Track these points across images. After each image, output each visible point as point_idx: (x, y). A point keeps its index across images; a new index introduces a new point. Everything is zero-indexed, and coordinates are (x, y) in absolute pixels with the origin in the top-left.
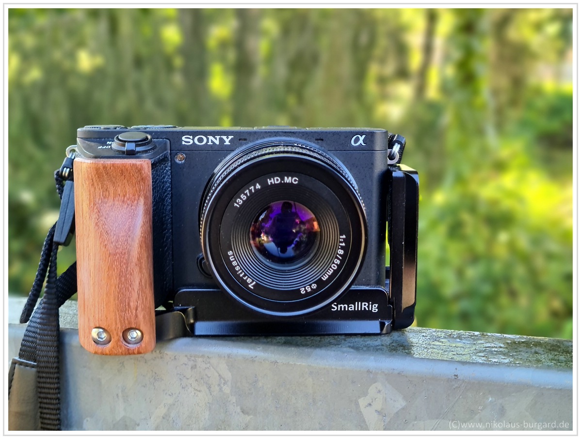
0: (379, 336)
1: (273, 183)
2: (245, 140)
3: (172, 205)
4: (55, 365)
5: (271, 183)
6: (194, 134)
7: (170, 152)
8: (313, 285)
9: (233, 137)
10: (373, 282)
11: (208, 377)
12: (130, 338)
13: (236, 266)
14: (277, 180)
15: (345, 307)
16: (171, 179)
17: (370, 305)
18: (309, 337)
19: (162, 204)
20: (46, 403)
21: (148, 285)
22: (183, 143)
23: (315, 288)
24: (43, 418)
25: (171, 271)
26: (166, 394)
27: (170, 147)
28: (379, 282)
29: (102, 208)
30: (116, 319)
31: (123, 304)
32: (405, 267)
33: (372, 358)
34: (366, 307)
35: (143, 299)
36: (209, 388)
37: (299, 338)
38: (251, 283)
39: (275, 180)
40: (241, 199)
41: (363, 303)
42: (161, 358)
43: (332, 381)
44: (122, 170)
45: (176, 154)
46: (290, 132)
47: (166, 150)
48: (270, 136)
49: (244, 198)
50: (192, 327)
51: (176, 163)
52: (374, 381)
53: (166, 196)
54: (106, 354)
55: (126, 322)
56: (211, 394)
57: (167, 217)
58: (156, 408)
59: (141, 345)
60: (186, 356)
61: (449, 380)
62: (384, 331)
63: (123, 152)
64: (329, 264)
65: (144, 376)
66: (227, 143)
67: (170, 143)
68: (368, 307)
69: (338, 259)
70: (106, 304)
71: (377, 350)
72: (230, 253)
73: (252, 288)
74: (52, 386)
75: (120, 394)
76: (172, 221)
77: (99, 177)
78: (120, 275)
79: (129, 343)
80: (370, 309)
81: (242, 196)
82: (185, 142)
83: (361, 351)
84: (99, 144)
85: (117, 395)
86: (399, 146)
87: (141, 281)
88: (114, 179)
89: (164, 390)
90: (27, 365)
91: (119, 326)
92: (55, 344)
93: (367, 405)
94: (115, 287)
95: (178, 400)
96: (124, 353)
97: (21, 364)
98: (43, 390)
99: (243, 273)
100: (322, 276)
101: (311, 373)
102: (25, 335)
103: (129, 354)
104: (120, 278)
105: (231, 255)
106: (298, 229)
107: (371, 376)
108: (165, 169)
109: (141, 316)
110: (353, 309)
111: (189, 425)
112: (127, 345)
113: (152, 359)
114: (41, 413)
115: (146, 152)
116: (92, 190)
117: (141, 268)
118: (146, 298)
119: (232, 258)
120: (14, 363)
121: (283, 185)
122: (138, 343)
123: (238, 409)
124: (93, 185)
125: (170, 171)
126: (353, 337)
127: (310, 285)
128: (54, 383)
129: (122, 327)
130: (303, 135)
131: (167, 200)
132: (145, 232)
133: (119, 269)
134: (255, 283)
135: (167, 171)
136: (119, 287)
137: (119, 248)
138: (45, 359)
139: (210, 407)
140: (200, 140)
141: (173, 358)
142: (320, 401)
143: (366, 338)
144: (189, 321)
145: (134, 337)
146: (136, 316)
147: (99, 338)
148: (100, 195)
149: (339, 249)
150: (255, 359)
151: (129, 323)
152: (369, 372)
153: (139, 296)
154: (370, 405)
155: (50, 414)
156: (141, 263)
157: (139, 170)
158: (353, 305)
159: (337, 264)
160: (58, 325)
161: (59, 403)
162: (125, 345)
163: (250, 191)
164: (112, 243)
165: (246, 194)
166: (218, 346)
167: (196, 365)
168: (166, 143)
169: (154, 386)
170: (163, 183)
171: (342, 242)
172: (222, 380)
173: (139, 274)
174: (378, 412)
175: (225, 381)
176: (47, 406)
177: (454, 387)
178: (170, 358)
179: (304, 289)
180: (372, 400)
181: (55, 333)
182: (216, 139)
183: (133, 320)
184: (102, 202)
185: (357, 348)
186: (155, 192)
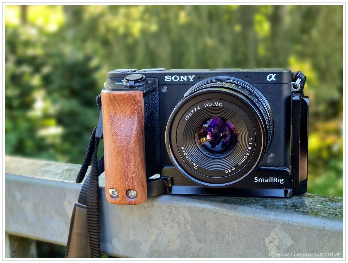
0: (284, 199)
1: (208, 106)
2: (202, 77)
3: (160, 116)
4: (96, 208)
5: (206, 106)
6: (172, 75)
7: (158, 85)
8: (233, 168)
9: (195, 76)
10: (282, 164)
11: (178, 219)
12: (130, 195)
13: (186, 155)
14: (210, 104)
15: (263, 180)
16: (159, 101)
17: (279, 179)
18: (240, 198)
19: (153, 116)
20: (92, 229)
21: (140, 165)
22: (166, 80)
23: (234, 170)
24: (91, 237)
25: (160, 155)
26: (156, 227)
27: (158, 83)
28: (286, 165)
29: (113, 120)
30: (121, 184)
31: (125, 176)
32: (301, 156)
33: (273, 213)
34: (276, 180)
35: (136, 173)
36: (179, 225)
37: (234, 198)
38: (195, 166)
39: (209, 104)
40: (189, 115)
41: (274, 178)
42: (153, 206)
43: (249, 226)
44: (123, 98)
45: (162, 86)
46: (229, 73)
47: (155, 84)
48: (217, 75)
49: (190, 115)
50: (170, 189)
51: (162, 92)
52: (274, 227)
53: (156, 112)
54: (117, 204)
55: (127, 186)
56: (180, 229)
57: (157, 124)
58: (151, 235)
59: (136, 200)
60: (166, 206)
61: (319, 230)
62: (288, 195)
63: (127, 86)
64: (242, 155)
65: (143, 216)
66: (191, 80)
67: (158, 80)
68: (278, 180)
69: (248, 152)
70: (116, 175)
71: (278, 208)
72: (183, 148)
73: (196, 169)
74: (95, 219)
75: (131, 226)
76: (160, 126)
77: (111, 102)
78: (122, 158)
79: (130, 198)
80: (279, 182)
81: (189, 114)
82: (167, 79)
83: (268, 208)
84: (116, 82)
85: (130, 226)
86: (300, 80)
87: (135, 162)
88: (119, 103)
89: (154, 225)
90: (82, 207)
91: (123, 188)
92: (96, 196)
93: (270, 242)
94: (120, 166)
95: (162, 232)
96: (126, 203)
97: (79, 206)
98: (90, 222)
99: (191, 160)
100: (238, 163)
101: (237, 220)
102: (82, 190)
103: (130, 204)
104: (122, 161)
105: (183, 149)
106: (224, 134)
107: (272, 225)
108: (155, 96)
109: (135, 183)
110: (268, 181)
111: (169, 247)
112: (129, 199)
113: (148, 207)
114: (90, 234)
115: (141, 86)
116: (108, 109)
117: (135, 155)
118: (139, 173)
119: (184, 151)
120: (76, 205)
121: (214, 107)
122: (135, 198)
123: (195, 239)
124: (108, 106)
125: (158, 97)
126: (267, 199)
127: (231, 168)
128: (96, 218)
129: (124, 189)
130: (237, 75)
131: (156, 114)
132: (138, 134)
133: (122, 155)
134: (197, 165)
135: (157, 97)
136: (122, 166)
137: (122, 143)
138: (91, 204)
139: (180, 237)
140: (176, 78)
141: (159, 207)
142: (242, 237)
143: (274, 200)
144: (168, 185)
145: (133, 194)
146: (132, 183)
147: (113, 194)
148: (112, 112)
149: (248, 146)
150: (204, 210)
151: (129, 186)
152: (270, 222)
153: (134, 171)
154: (272, 242)
155: (94, 235)
156: (135, 152)
157: (133, 97)
158: (268, 179)
159: (247, 156)
160: (98, 185)
161: (99, 229)
162: (127, 199)
163: (194, 111)
164: (118, 140)
165: (191, 113)
166: (184, 201)
167: (171, 212)
168: (155, 80)
169: (149, 222)
170: (154, 103)
171: (250, 142)
172: (186, 221)
173: (133, 158)
174: (277, 247)
175: (188, 222)
176: (92, 230)
177: (323, 234)
178: (157, 207)
179: (227, 170)
180: (273, 239)
181: (96, 190)
182: (185, 77)
183: (130, 185)
184: (113, 116)
185: (265, 206)
186: (148, 109)
